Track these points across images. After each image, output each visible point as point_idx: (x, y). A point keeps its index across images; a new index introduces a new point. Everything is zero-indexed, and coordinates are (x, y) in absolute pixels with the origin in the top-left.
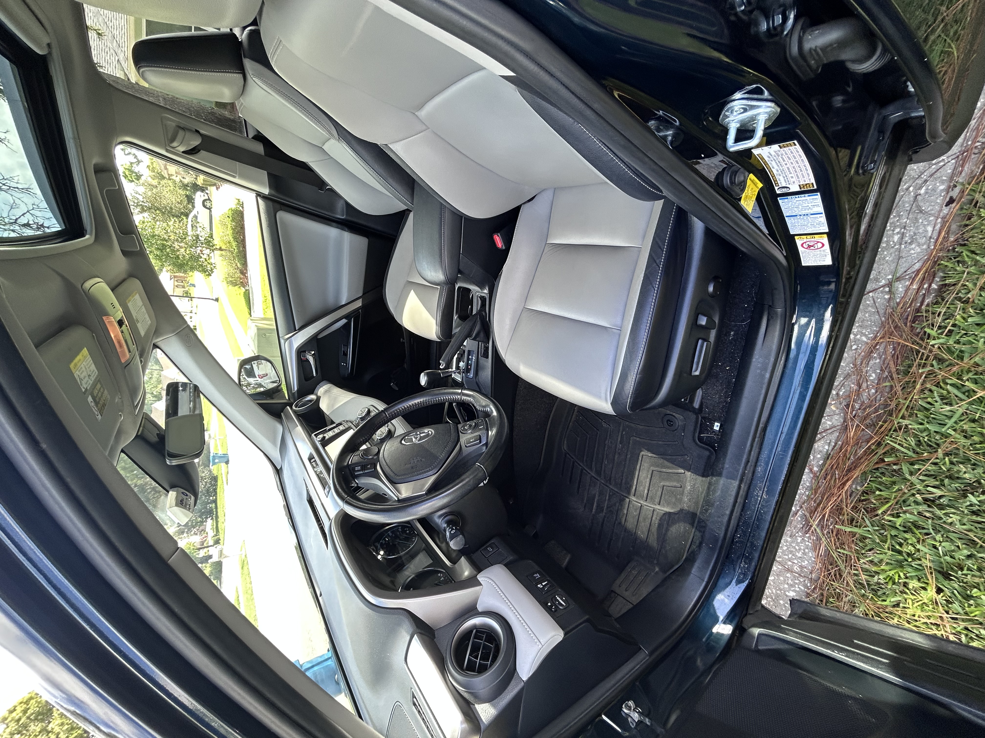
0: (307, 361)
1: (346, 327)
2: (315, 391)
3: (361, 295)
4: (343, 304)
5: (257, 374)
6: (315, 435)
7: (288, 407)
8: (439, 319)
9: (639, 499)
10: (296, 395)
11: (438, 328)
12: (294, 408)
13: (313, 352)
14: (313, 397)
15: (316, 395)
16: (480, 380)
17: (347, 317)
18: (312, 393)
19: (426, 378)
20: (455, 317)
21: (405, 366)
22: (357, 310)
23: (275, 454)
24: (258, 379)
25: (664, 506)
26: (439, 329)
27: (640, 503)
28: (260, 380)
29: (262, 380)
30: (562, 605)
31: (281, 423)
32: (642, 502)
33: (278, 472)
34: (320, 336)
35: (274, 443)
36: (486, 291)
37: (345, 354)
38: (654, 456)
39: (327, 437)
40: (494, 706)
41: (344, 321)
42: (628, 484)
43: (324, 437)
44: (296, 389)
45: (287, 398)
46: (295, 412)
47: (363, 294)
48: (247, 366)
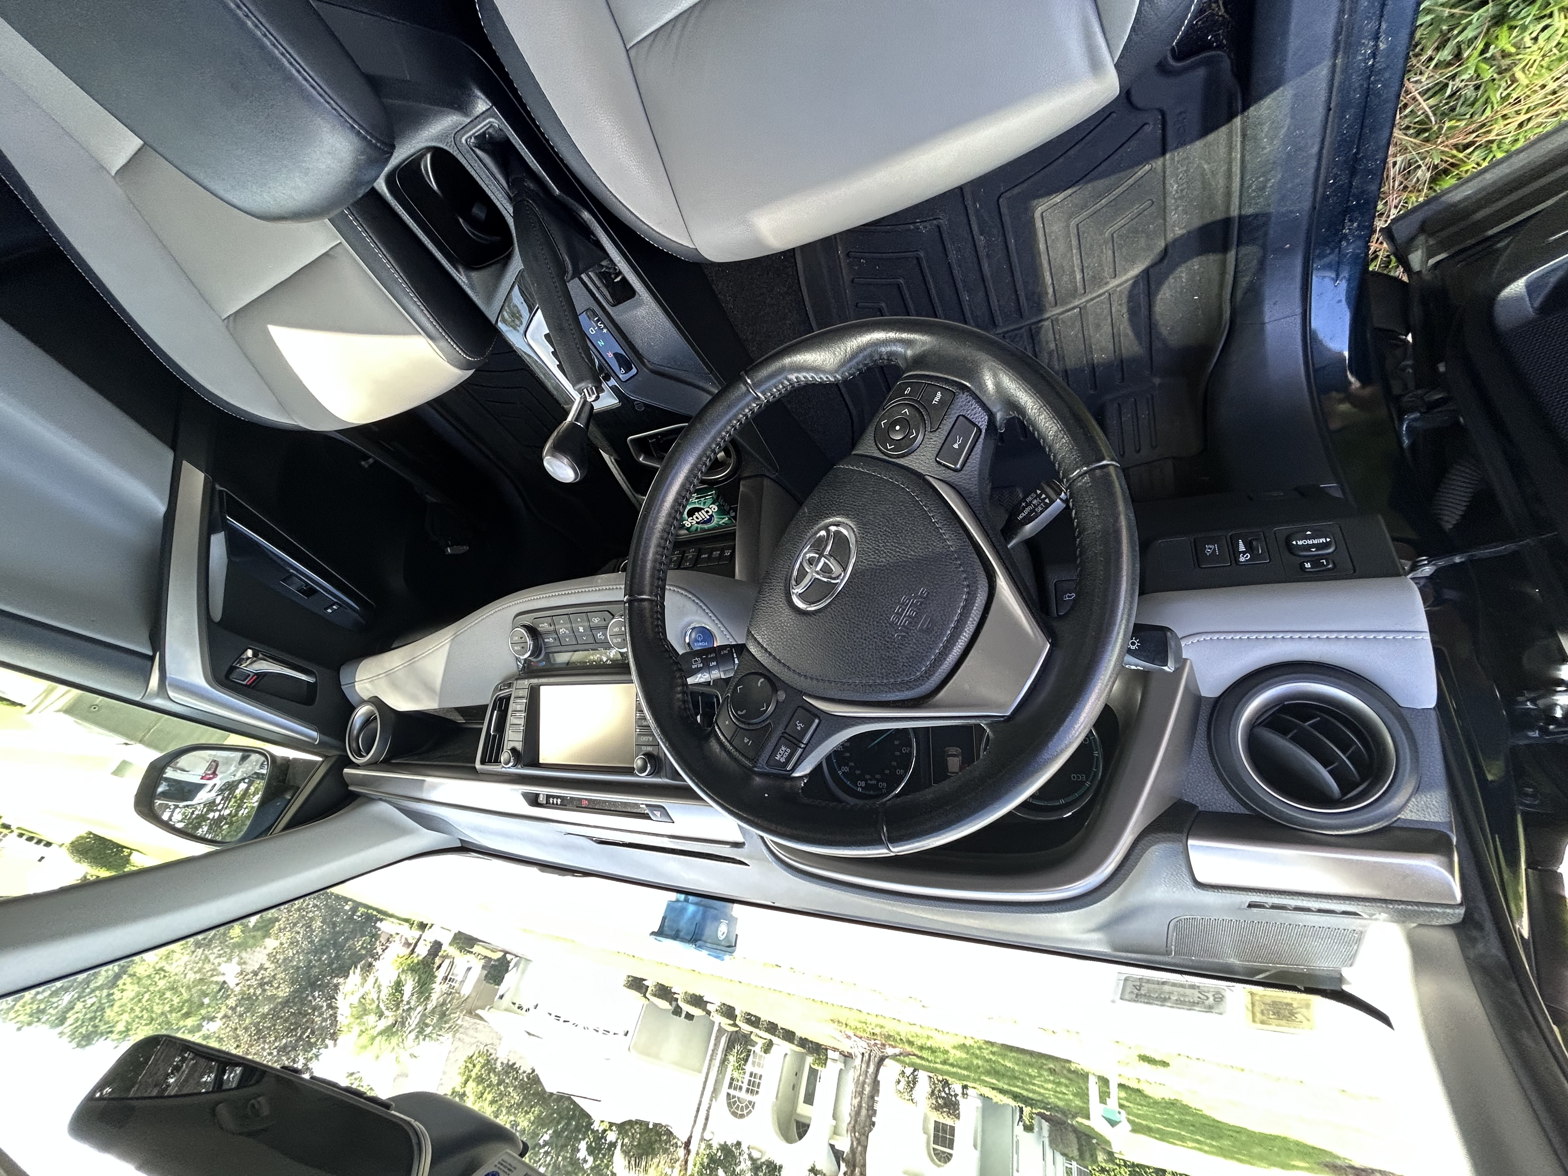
0: (261, 676)
1: (235, 543)
2: (353, 700)
3: (170, 456)
4: (161, 508)
5: (197, 780)
6: (483, 762)
7: (346, 770)
8: (425, 318)
9: (1067, 303)
10: (326, 739)
11: (443, 343)
12: (359, 761)
13: (250, 653)
14: (362, 712)
15: (363, 702)
16: (655, 360)
17: (210, 526)
18: (351, 709)
19: (565, 460)
20: (461, 278)
21: (430, 498)
22: (209, 494)
23: (428, 838)
24: (210, 783)
25: (1126, 271)
26: (447, 344)
27: (1073, 308)
28: (219, 781)
29: (220, 776)
30: (1326, 546)
31: (370, 800)
32: (1077, 303)
33: (465, 848)
34: (217, 614)
35: (403, 831)
36: (482, 105)
37: (310, 592)
38: (1069, 191)
39: (519, 746)
40: (1430, 787)
41: (218, 542)
42: (1033, 294)
43: (513, 750)
44: (315, 734)
45: (319, 759)
46: (372, 765)
47: (173, 447)
48: (160, 790)
